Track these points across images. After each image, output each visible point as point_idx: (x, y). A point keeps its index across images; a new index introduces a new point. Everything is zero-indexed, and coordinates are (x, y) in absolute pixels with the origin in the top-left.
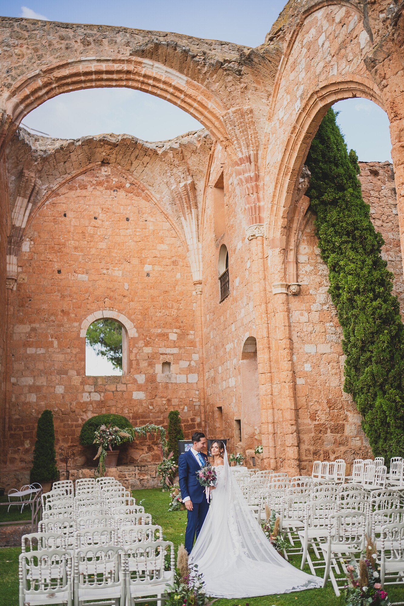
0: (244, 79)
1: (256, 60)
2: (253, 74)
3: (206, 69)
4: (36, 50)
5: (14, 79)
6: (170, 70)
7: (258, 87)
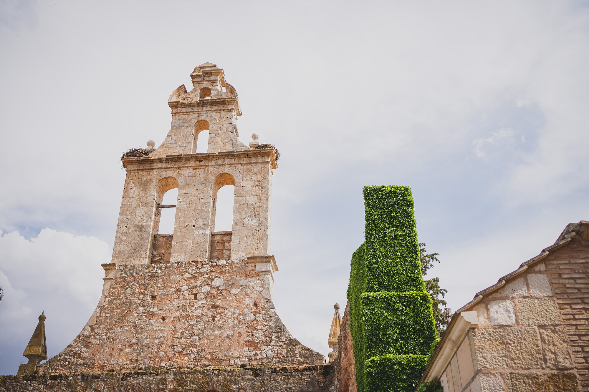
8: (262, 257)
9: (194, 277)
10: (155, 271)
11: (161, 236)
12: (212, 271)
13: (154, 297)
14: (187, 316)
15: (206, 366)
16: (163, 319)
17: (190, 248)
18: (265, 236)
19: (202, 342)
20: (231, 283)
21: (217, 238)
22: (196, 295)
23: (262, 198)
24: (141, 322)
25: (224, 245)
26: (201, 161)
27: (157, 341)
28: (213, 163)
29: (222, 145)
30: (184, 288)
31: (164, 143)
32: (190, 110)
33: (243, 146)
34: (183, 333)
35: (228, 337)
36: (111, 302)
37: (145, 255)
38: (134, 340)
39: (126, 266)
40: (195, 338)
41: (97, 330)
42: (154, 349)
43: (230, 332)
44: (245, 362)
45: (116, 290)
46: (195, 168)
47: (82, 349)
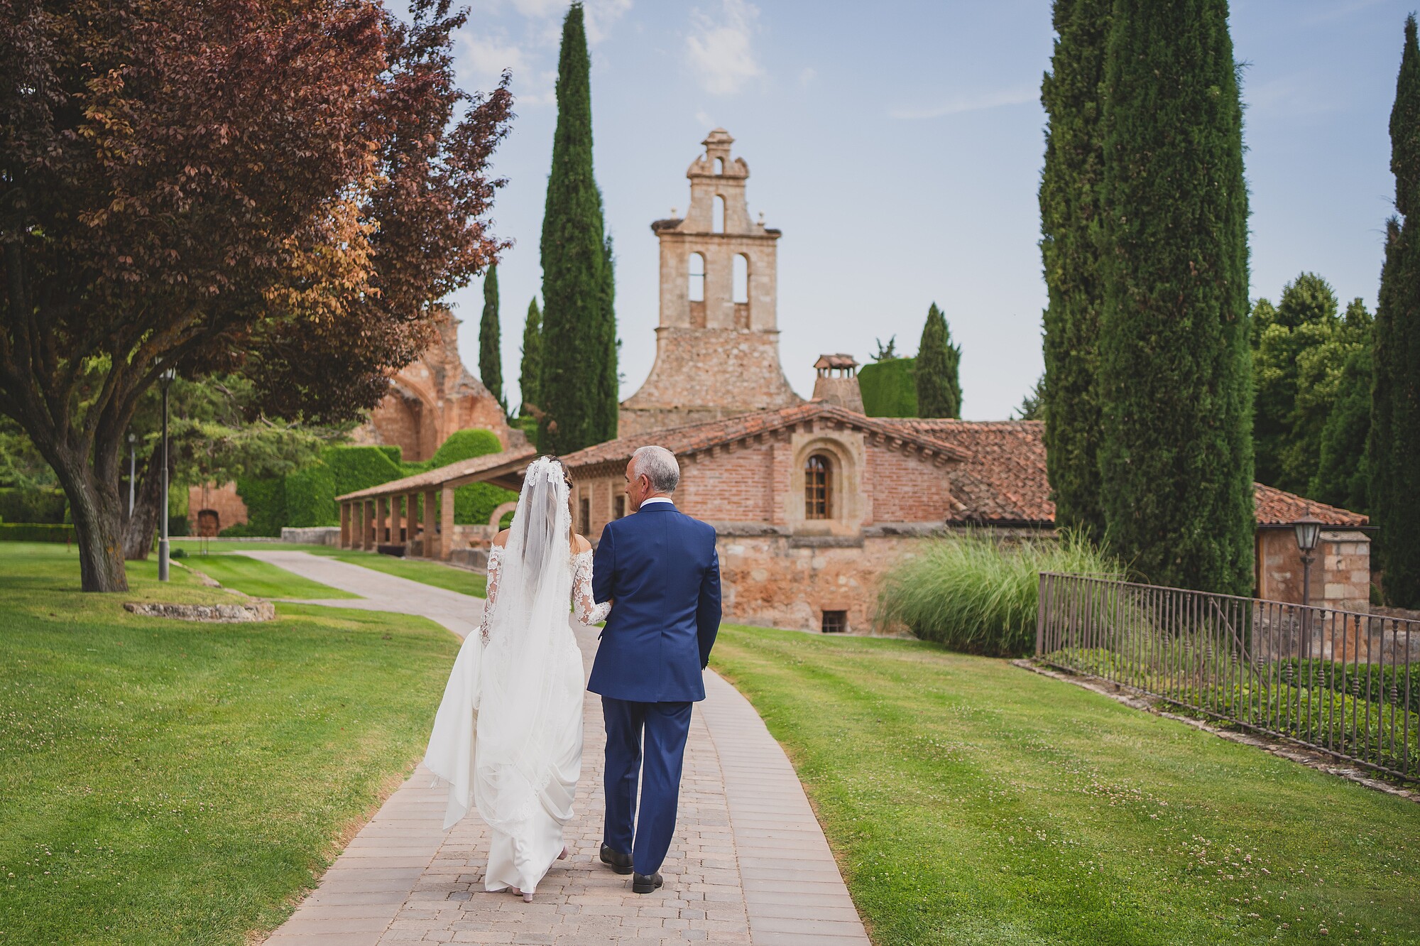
8: (774, 331)
9: (726, 341)
10: (697, 334)
11: (693, 302)
12: (738, 338)
13: (698, 355)
14: (724, 371)
15: (740, 406)
16: (707, 372)
17: (721, 317)
18: (775, 314)
19: (735, 390)
20: (752, 348)
21: (737, 307)
22: (728, 356)
23: (773, 279)
24: (692, 373)
25: (741, 313)
27: (705, 388)
28: (734, 241)
29: (737, 224)
30: (720, 350)
31: (689, 216)
32: (707, 181)
34: (722, 383)
35: (753, 388)
36: (668, 357)
37: (687, 319)
38: (689, 386)
39: (675, 328)
40: (730, 387)
41: (663, 377)
42: (704, 393)
43: (753, 385)
44: (764, 405)
45: (671, 347)
46: (719, 245)
47: (653, 390)
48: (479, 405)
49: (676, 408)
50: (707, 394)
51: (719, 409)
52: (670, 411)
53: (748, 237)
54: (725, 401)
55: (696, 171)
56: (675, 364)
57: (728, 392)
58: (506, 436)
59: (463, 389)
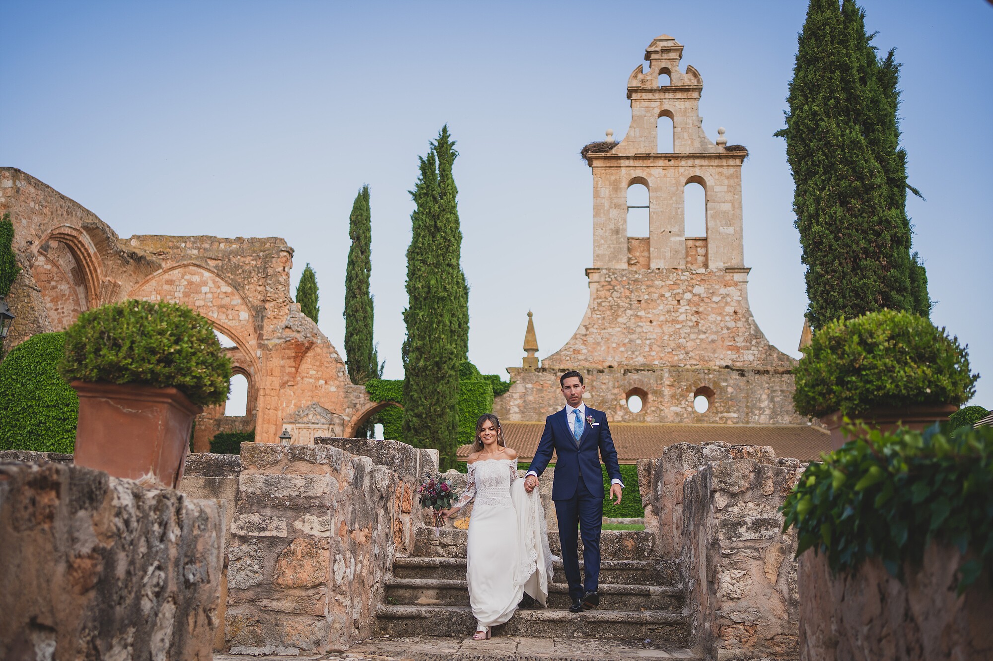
0: (128, 267)
1: (143, 262)
2: (135, 267)
3: (111, 251)
4: (52, 213)
5: (43, 232)
6: (91, 242)
7: (133, 275)
8: (740, 269)
9: (675, 284)
10: (637, 276)
11: (633, 238)
12: (692, 279)
13: (639, 302)
14: (673, 320)
15: (694, 365)
16: (651, 322)
17: (669, 255)
18: (741, 247)
19: (688, 344)
20: (711, 291)
21: (690, 243)
22: (679, 301)
23: (737, 206)
24: (632, 324)
25: (696, 250)
26: (670, 161)
27: (648, 342)
28: (683, 163)
29: (690, 142)
30: (667, 295)
31: (628, 136)
32: (650, 96)
33: (712, 144)
34: (671, 336)
35: (713, 341)
36: (600, 304)
37: (625, 259)
38: (627, 340)
39: (609, 269)
40: (682, 341)
41: (591, 330)
42: (647, 349)
43: (714, 337)
44: (730, 363)
45: (603, 293)
46: (664, 168)
47: (579, 346)
48: (310, 354)
49: (610, 367)
50: (651, 349)
51: (666, 370)
52: (601, 371)
53: (701, 156)
54: (676, 358)
55: (635, 83)
56: (608, 313)
57: (679, 347)
58: (342, 394)
59: (288, 333)
